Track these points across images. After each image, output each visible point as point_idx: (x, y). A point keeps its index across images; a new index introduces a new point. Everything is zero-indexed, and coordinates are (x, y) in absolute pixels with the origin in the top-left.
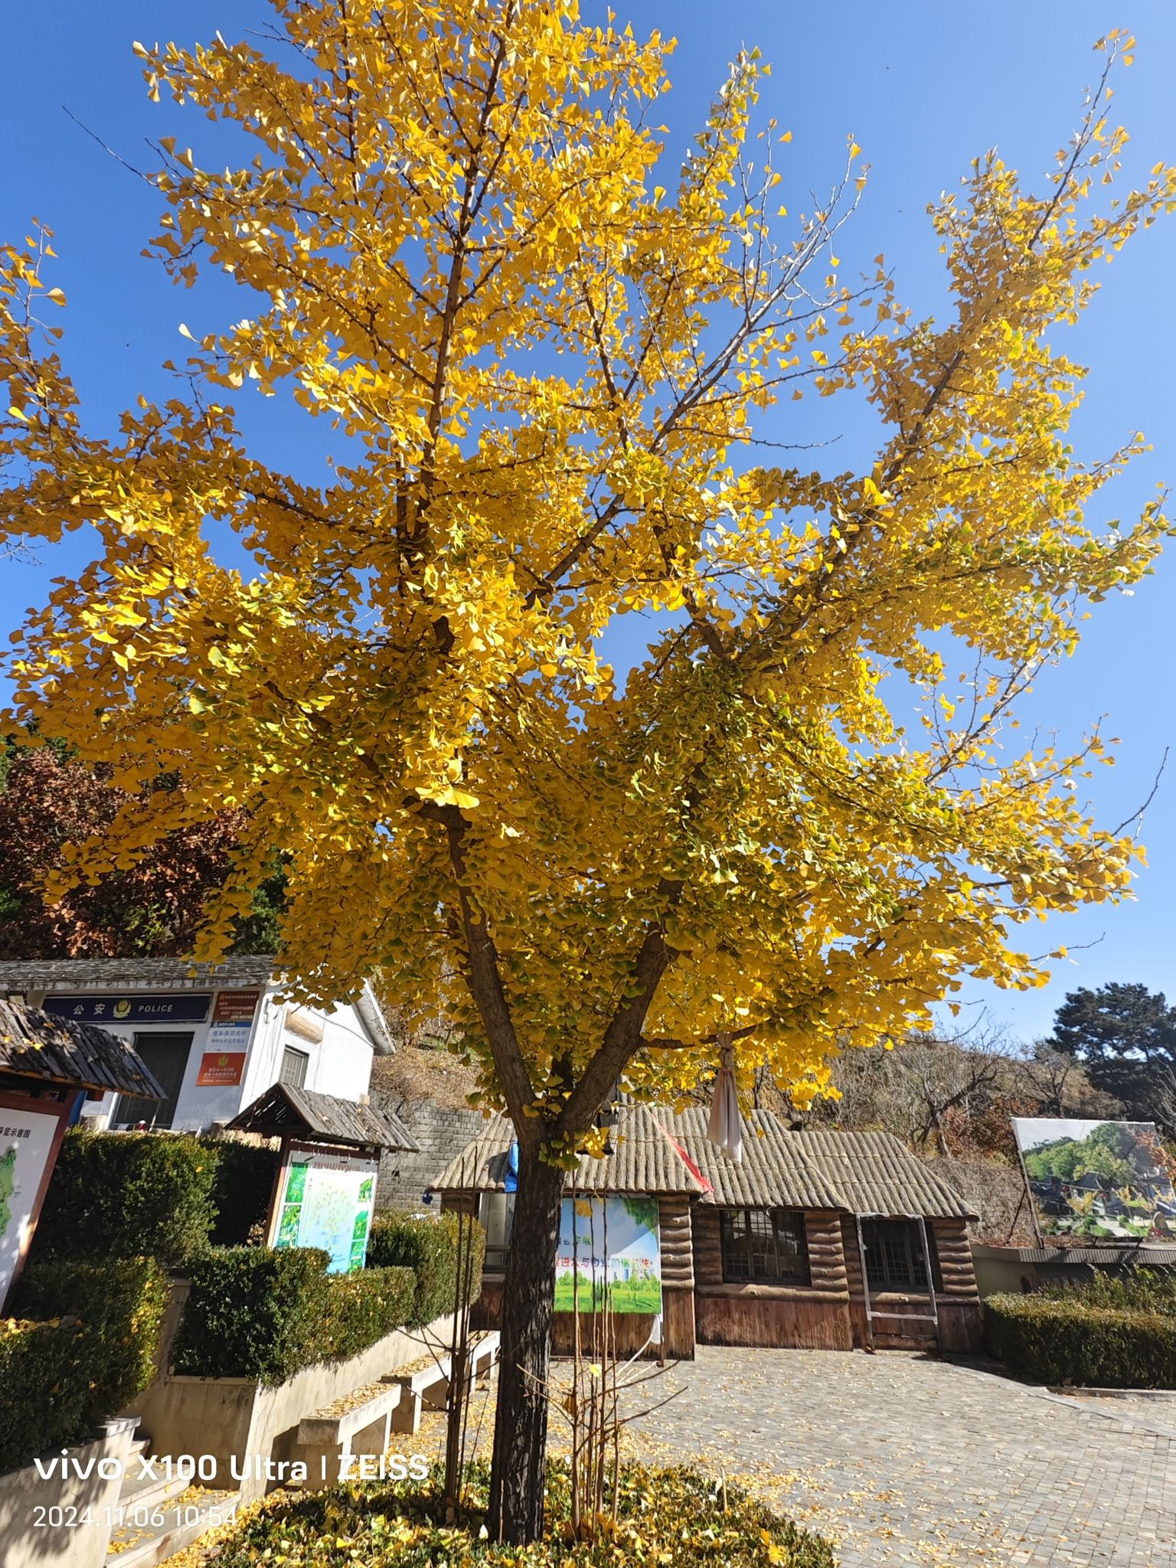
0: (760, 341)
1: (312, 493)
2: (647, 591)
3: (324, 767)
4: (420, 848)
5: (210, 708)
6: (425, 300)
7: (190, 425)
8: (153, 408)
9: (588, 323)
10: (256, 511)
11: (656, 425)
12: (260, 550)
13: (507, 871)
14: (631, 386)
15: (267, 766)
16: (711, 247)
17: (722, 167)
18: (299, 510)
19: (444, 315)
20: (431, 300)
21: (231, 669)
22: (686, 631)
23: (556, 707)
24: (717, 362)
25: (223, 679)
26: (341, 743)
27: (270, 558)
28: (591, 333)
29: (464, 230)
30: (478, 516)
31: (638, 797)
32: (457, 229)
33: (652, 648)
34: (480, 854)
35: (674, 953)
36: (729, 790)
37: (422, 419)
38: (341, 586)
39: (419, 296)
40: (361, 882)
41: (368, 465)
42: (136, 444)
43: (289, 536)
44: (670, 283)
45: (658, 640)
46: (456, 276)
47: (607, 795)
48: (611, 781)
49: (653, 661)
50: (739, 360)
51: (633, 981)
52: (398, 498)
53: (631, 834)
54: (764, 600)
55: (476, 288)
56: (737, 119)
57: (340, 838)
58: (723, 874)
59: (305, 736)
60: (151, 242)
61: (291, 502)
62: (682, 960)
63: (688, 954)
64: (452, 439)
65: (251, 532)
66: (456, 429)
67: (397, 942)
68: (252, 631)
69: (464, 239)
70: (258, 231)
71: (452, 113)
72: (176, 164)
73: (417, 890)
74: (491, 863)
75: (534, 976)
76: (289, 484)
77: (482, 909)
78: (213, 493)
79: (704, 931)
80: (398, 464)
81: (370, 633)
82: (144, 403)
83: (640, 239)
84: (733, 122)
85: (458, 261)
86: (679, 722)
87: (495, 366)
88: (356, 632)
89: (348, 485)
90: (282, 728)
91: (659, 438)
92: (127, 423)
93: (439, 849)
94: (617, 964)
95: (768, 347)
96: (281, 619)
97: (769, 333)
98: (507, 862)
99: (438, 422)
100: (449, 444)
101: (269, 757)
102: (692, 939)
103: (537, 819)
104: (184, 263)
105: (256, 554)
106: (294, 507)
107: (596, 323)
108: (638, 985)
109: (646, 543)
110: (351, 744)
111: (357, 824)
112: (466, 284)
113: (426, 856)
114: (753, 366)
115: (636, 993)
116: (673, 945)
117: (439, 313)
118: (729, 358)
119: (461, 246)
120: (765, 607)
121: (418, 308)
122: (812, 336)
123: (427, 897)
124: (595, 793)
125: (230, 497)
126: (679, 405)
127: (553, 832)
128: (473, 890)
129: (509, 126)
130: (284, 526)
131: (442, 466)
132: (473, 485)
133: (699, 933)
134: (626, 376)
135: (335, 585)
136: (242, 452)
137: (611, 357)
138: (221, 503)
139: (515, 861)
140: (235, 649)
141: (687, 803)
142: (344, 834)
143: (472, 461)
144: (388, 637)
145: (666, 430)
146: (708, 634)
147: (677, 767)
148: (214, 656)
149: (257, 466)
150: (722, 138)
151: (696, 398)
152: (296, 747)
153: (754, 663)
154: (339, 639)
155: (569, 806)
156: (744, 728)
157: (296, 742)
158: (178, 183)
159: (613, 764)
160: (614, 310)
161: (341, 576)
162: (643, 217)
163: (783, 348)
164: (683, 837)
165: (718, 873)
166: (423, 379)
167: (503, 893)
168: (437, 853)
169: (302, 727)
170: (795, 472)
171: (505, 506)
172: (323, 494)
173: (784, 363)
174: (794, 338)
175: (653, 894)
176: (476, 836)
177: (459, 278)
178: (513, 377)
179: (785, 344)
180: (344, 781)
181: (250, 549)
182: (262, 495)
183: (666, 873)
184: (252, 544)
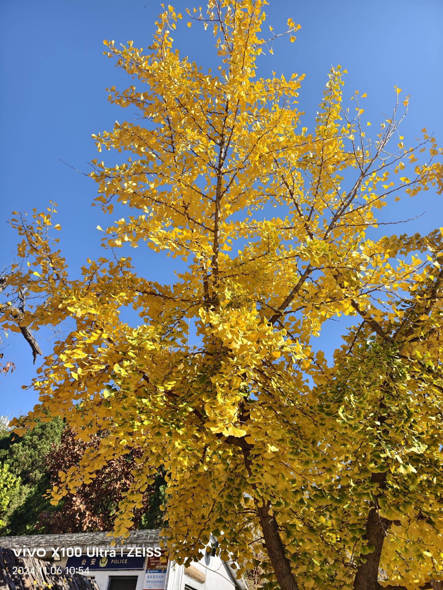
0: (371, 180)
1: (167, 287)
2: (332, 307)
3: (172, 420)
4: (229, 461)
5: (113, 394)
6: (207, 197)
7: (113, 268)
8: (93, 262)
9: (286, 192)
10: (143, 299)
11: (325, 227)
12: (147, 317)
13: (276, 472)
14: (311, 213)
15: (142, 422)
16: (334, 145)
17: (335, 114)
18: (161, 296)
19: (215, 201)
20: (209, 196)
21: (123, 373)
22: (362, 325)
23: (296, 375)
24: (351, 193)
25: (120, 379)
26: (181, 406)
27: (151, 319)
28: (289, 196)
29: (220, 166)
30: (238, 284)
31: (344, 422)
32: (217, 166)
33: (344, 337)
34: (260, 463)
35: (388, 523)
36: (401, 413)
37: (210, 246)
38: (179, 326)
39: (204, 196)
40: (202, 483)
41: (189, 271)
42: (88, 279)
43: (158, 308)
44: (321, 166)
45: (347, 333)
46: (219, 185)
47: (329, 423)
48: (328, 414)
49: (346, 344)
50: (362, 190)
51: (366, 542)
52: (204, 283)
53: (345, 445)
54: (403, 303)
55: (228, 187)
56: (336, 93)
57: (181, 459)
58: (405, 467)
59: (162, 404)
60: (95, 200)
61: (158, 293)
62: (394, 527)
63: (398, 523)
64: (225, 252)
65: (142, 309)
66: (226, 248)
67: (220, 520)
68: (134, 353)
69: (221, 169)
70: (131, 185)
71: (210, 125)
72: (98, 168)
73: (229, 486)
74: (265, 468)
75: (302, 540)
76: (156, 285)
77: (262, 497)
78: (121, 294)
79: (404, 507)
80: (203, 268)
81: (195, 348)
82: (90, 261)
83: (299, 150)
84: (335, 96)
85: (219, 178)
86: (363, 376)
87: (247, 219)
88: (188, 348)
89: (182, 281)
90: (150, 401)
91: (327, 233)
92: (85, 271)
93: (238, 462)
94: (352, 531)
95: (376, 181)
96: (148, 346)
97: (374, 175)
98: (275, 467)
99: (218, 246)
100: (224, 255)
101: (143, 417)
102: (397, 512)
103: (288, 440)
104: (108, 205)
105: (145, 319)
106: (159, 295)
107: (290, 191)
108: (369, 545)
109: (331, 284)
110: (186, 406)
111: (191, 450)
112: (224, 187)
113: (232, 466)
114: (369, 191)
115: (368, 551)
116: (385, 517)
117: (213, 201)
118: (356, 189)
119: (220, 172)
120: (404, 306)
121: (204, 201)
122: (397, 171)
123: (234, 491)
124: (320, 422)
125: (130, 295)
126: (335, 216)
127: (298, 447)
128: (257, 485)
129: (233, 122)
130: (155, 303)
131: (222, 265)
132: (236, 271)
133: (401, 508)
134: (308, 210)
135: (176, 327)
136: (135, 275)
137: (300, 204)
138: (125, 298)
139: (279, 466)
140: (126, 363)
141: (378, 423)
142: (184, 457)
143: (235, 260)
144: (204, 348)
145: (331, 228)
146: (375, 326)
147: (365, 402)
148: (116, 368)
149: (143, 280)
150: (332, 103)
151: (343, 211)
152: (157, 410)
153: (404, 338)
154: (179, 353)
155: (307, 431)
156: (404, 375)
157: (157, 408)
158: (99, 175)
159: (328, 403)
160: (298, 184)
161: (178, 322)
162: (298, 141)
163: (383, 180)
164: (379, 445)
165: (401, 467)
166: (209, 229)
167: (273, 487)
168: (238, 464)
169: (161, 400)
170: (405, 235)
171: (253, 278)
172: (172, 287)
173: (386, 187)
174: (387, 174)
175: (367, 483)
176: (256, 452)
177: (221, 185)
178: (255, 222)
179: (384, 177)
180: (183, 426)
181: (142, 317)
182: (145, 292)
183: (372, 468)
184: (143, 314)
